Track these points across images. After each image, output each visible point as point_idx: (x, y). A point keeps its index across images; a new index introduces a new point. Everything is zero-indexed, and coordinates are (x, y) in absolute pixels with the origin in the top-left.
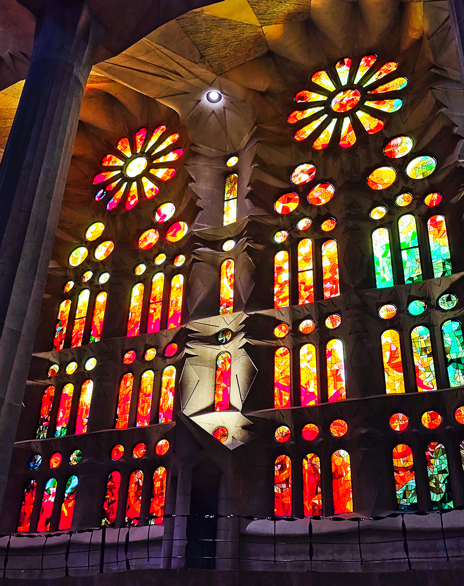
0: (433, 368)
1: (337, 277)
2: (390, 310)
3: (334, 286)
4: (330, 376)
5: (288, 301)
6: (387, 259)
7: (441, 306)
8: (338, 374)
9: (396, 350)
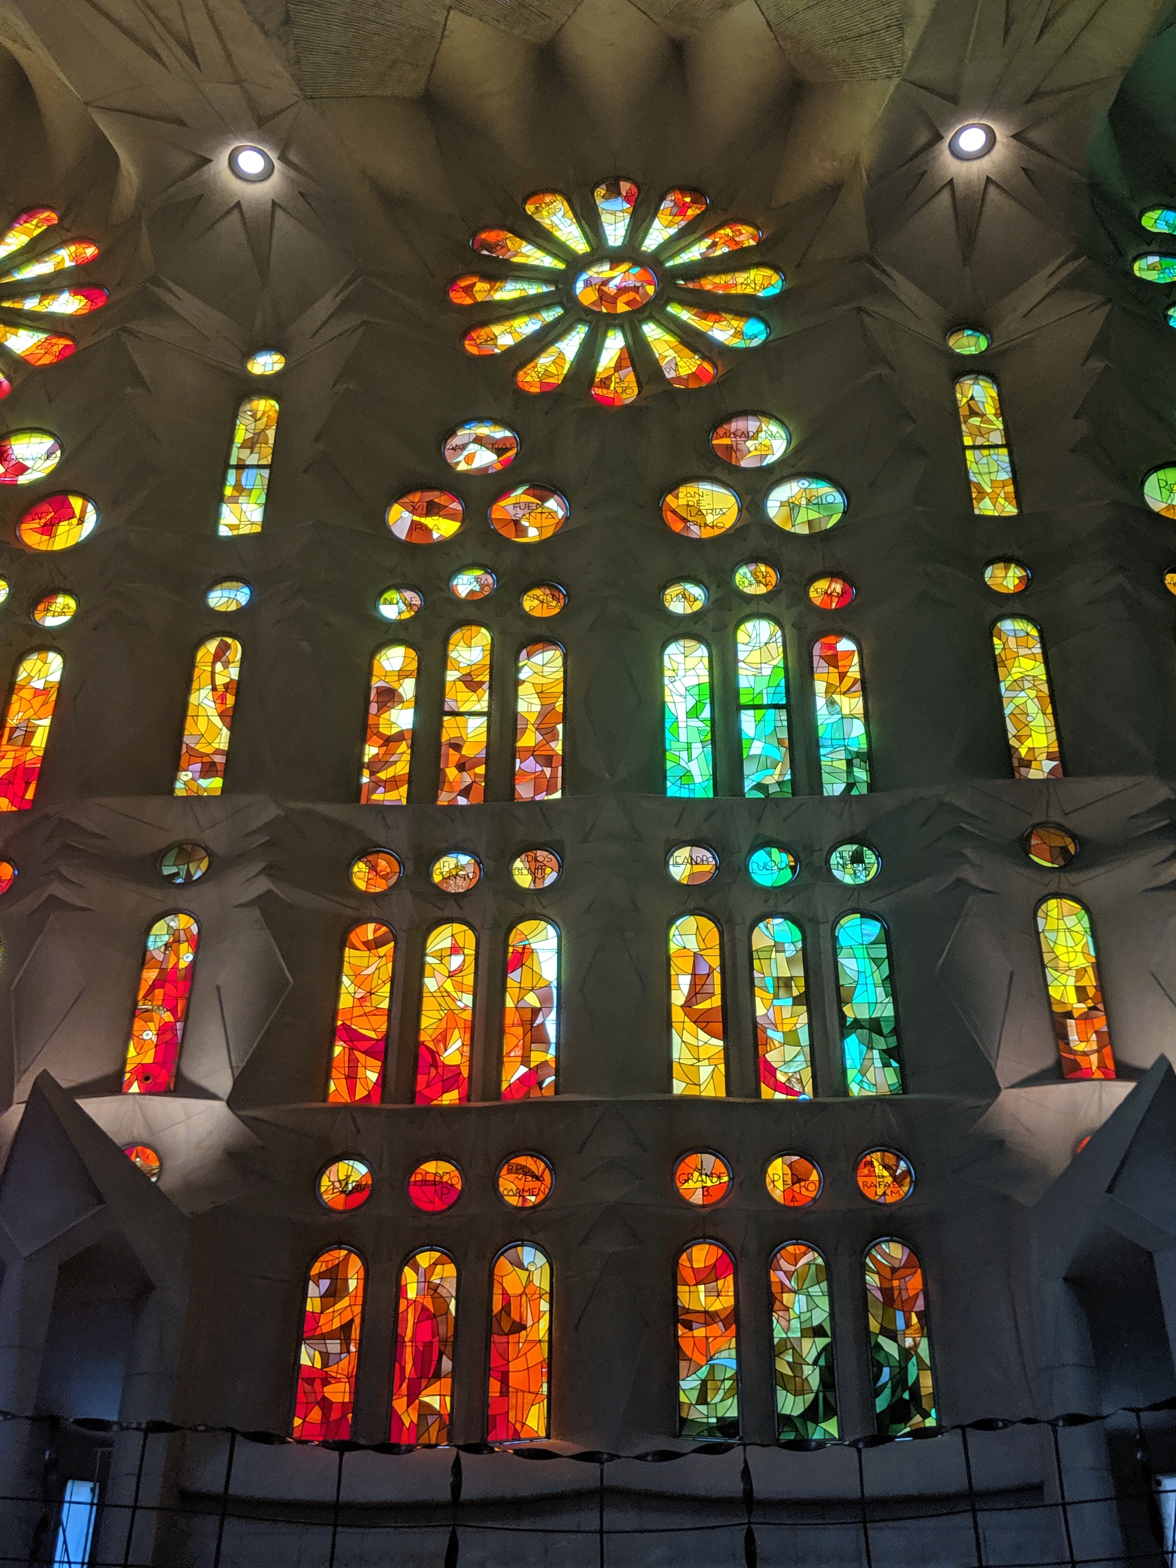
0: (804, 1037)
1: (558, 747)
2: (699, 860)
3: (548, 771)
4: (513, 1025)
5: (404, 790)
6: (701, 724)
7: (835, 872)
8: (538, 1021)
9: (708, 975)
